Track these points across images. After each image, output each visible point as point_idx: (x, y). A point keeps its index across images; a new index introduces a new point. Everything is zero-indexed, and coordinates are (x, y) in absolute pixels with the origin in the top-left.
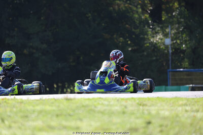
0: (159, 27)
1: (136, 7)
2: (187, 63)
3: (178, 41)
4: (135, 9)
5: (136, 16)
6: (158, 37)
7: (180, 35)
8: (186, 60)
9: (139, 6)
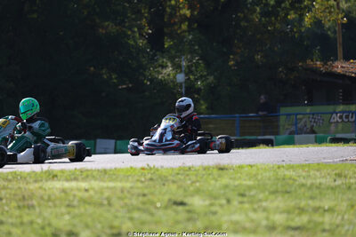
0: (163, 58)
1: (130, 29)
2: (203, 107)
3: (191, 77)
4: (129, 33)
5: (132, 43)
6: (164, 71)
7: (194, 68)
8: (202, 102)
9: (136, 29)
